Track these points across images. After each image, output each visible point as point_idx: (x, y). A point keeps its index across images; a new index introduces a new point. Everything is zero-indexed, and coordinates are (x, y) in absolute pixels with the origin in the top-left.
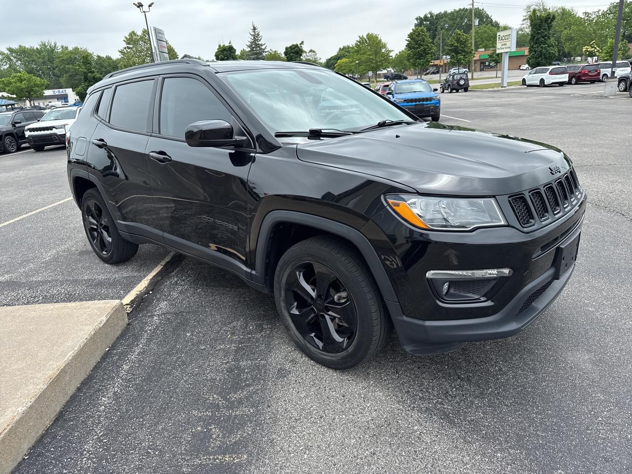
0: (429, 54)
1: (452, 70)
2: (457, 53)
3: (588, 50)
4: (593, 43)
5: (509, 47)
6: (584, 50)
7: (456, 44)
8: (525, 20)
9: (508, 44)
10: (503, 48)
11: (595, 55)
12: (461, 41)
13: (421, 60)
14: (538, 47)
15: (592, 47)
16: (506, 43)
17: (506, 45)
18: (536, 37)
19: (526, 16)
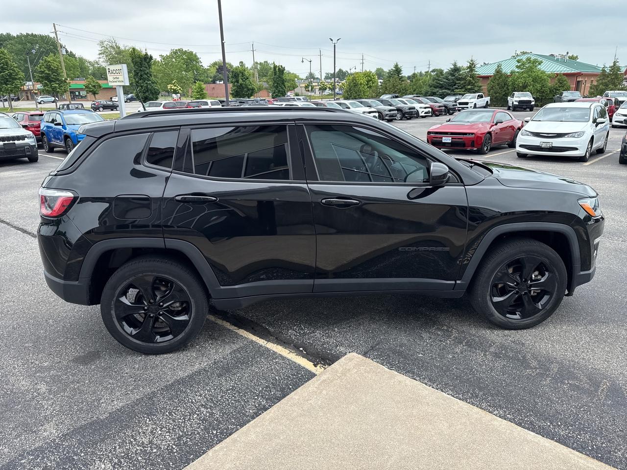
0: (16, 79)
1: (39, 98)
2: (50, 81)
3: (172, 88)
4: (175, 82)
5: (123, 81)
6: (169, 87)
7: (47, 72)
8: (100, 54)
9: (121, 78)
10: (116, 82)
11: (178, 93)
12: (53, 69)
13: (9, 86)
14: (143, 83)
15: (175, 86)
16: (118, 77)
17: (118, 78)
18: (139, 74)
19: (101, 51)
